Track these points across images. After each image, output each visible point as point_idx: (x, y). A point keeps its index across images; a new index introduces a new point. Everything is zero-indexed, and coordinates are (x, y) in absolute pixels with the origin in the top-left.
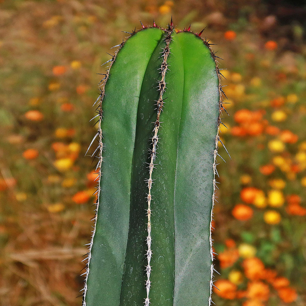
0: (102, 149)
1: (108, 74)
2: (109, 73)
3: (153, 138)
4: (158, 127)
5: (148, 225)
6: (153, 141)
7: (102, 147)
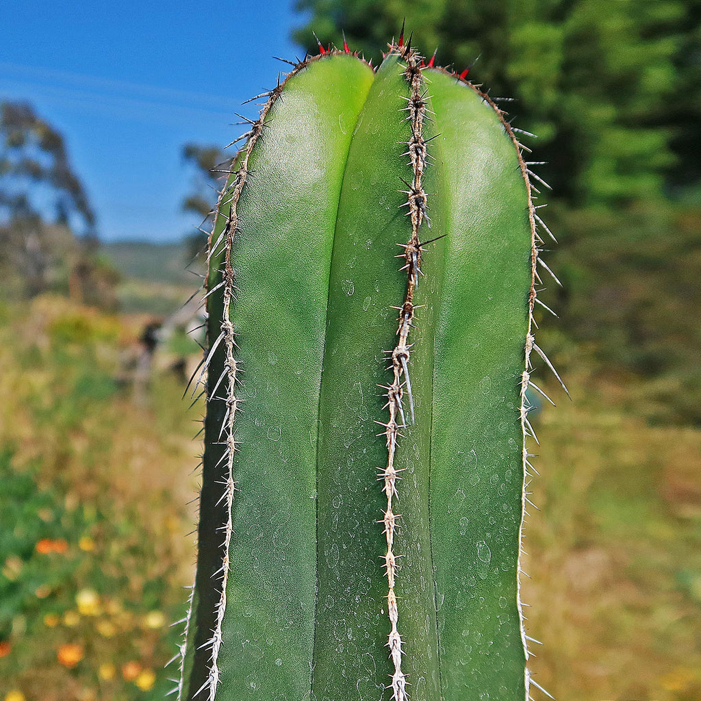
0: (234, 376)
1: (244, 171)
2: (246, 168)
3: (396, 352)
4: (410, 320)
5: (390, 600)
6: (395, 359)
7: (234, 373)
